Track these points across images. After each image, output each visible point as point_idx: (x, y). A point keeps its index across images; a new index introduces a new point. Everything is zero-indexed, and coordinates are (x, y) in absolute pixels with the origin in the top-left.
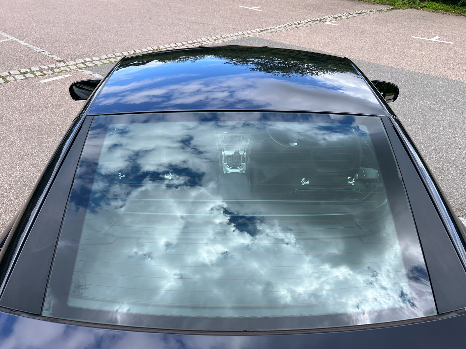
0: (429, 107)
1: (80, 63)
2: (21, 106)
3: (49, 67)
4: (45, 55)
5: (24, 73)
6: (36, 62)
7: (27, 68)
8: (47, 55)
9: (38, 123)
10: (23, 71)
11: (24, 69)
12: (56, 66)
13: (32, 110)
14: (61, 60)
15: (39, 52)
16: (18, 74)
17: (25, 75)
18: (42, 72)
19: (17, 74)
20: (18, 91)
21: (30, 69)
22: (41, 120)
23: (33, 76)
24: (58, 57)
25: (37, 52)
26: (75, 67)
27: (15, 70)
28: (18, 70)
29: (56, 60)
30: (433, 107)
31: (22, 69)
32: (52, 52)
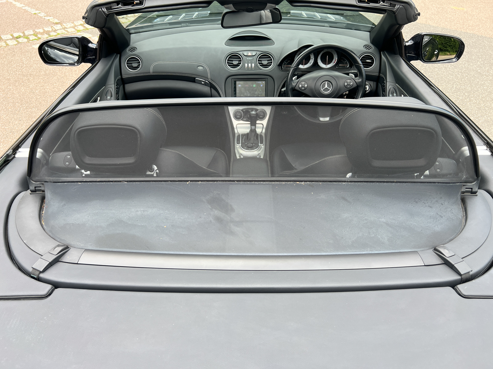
0: (476, 71)
1: (79, 25)
2: (11, 75)
3: (44, 30)
4: (40, 17)
5: (17, 38)
6: (30, 25)
7: (20, 32)
8: (43, 17)
9: (27, 95)
10: (16, 35)
11: (17, 32)
12: (52, 29)
13: (22, 79)
14: (58, 21)
15: (34, 14)
16: (11, 39)
17: (18, 40)
18: (36, 36)
19: (9, 38)
20: (9, 57)
21: (24, 33)
22: (32, 91)
23: (26, 40)
24: (54, 19)
25: (32, 13)
26: (74, 30)
27: (7, 34)
28: (11, 34)
29: (52, 22)
30: (481, 71)
31: (14, 33)
32: (48, 13)
